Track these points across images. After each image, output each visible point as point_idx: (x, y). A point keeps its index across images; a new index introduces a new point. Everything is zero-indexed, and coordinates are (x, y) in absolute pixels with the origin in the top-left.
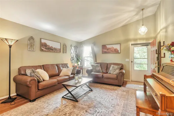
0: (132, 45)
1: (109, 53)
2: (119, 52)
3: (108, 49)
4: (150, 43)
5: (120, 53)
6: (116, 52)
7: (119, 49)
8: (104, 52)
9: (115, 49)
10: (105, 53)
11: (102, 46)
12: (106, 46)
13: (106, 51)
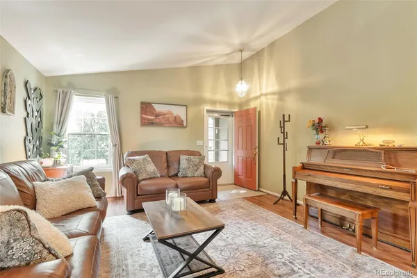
0: (208, 111)
1: (160, 125)
2: (185, 124)
3: (157, 116)
4: (232, 113)
5: (186, 127)
6: (178, 123)
7: (183, 117)
8: (146, 123)
9: (175, 118)
10: (151, 123)
11: (142, 103)
12: (153, 107)
13: (152, 120)
